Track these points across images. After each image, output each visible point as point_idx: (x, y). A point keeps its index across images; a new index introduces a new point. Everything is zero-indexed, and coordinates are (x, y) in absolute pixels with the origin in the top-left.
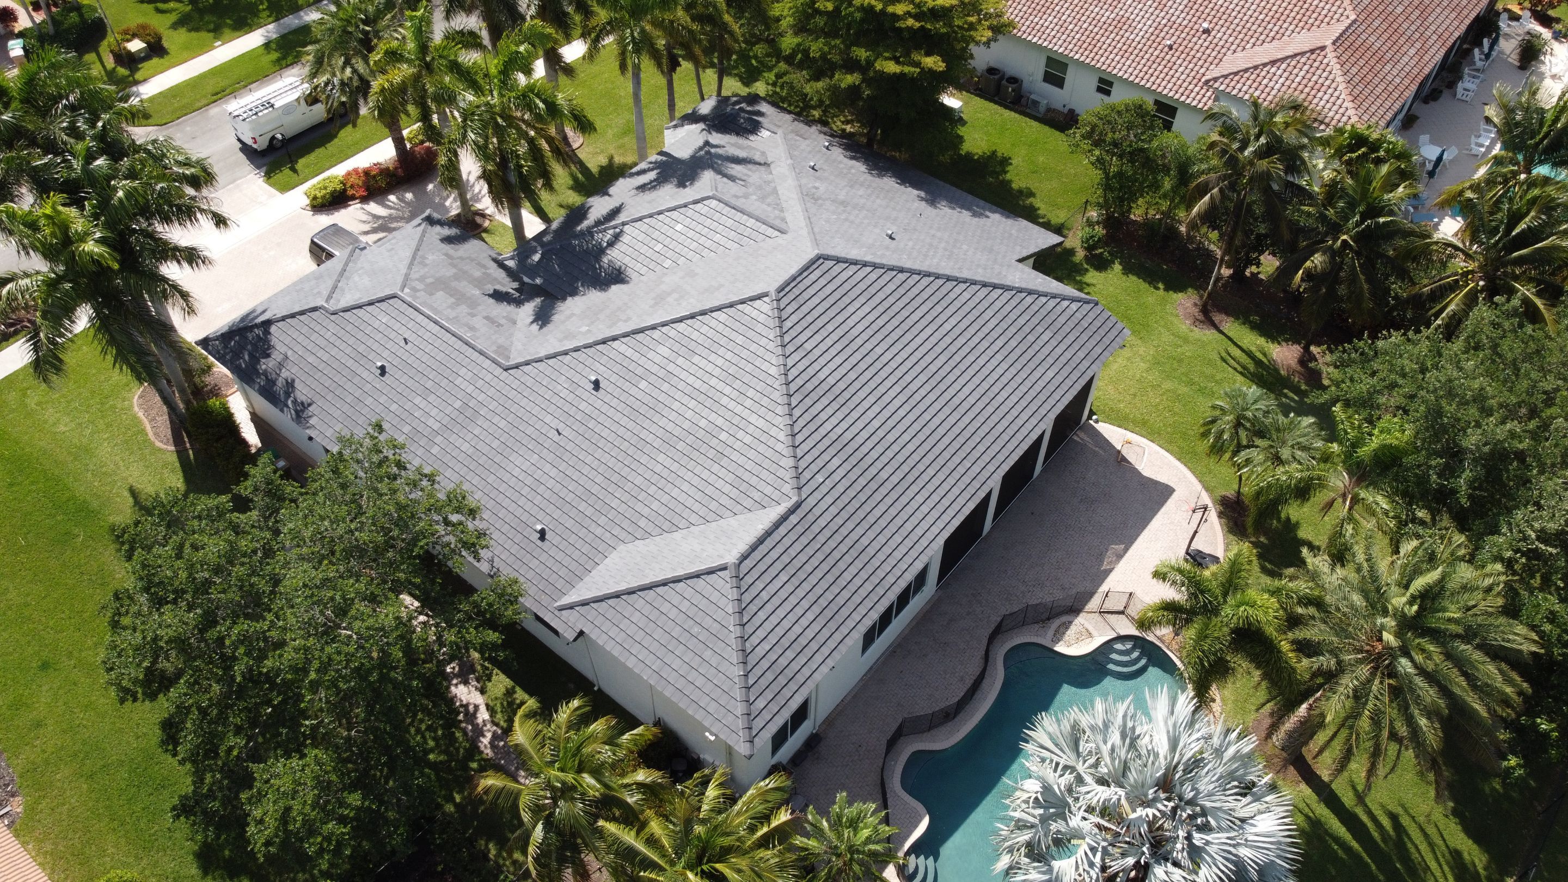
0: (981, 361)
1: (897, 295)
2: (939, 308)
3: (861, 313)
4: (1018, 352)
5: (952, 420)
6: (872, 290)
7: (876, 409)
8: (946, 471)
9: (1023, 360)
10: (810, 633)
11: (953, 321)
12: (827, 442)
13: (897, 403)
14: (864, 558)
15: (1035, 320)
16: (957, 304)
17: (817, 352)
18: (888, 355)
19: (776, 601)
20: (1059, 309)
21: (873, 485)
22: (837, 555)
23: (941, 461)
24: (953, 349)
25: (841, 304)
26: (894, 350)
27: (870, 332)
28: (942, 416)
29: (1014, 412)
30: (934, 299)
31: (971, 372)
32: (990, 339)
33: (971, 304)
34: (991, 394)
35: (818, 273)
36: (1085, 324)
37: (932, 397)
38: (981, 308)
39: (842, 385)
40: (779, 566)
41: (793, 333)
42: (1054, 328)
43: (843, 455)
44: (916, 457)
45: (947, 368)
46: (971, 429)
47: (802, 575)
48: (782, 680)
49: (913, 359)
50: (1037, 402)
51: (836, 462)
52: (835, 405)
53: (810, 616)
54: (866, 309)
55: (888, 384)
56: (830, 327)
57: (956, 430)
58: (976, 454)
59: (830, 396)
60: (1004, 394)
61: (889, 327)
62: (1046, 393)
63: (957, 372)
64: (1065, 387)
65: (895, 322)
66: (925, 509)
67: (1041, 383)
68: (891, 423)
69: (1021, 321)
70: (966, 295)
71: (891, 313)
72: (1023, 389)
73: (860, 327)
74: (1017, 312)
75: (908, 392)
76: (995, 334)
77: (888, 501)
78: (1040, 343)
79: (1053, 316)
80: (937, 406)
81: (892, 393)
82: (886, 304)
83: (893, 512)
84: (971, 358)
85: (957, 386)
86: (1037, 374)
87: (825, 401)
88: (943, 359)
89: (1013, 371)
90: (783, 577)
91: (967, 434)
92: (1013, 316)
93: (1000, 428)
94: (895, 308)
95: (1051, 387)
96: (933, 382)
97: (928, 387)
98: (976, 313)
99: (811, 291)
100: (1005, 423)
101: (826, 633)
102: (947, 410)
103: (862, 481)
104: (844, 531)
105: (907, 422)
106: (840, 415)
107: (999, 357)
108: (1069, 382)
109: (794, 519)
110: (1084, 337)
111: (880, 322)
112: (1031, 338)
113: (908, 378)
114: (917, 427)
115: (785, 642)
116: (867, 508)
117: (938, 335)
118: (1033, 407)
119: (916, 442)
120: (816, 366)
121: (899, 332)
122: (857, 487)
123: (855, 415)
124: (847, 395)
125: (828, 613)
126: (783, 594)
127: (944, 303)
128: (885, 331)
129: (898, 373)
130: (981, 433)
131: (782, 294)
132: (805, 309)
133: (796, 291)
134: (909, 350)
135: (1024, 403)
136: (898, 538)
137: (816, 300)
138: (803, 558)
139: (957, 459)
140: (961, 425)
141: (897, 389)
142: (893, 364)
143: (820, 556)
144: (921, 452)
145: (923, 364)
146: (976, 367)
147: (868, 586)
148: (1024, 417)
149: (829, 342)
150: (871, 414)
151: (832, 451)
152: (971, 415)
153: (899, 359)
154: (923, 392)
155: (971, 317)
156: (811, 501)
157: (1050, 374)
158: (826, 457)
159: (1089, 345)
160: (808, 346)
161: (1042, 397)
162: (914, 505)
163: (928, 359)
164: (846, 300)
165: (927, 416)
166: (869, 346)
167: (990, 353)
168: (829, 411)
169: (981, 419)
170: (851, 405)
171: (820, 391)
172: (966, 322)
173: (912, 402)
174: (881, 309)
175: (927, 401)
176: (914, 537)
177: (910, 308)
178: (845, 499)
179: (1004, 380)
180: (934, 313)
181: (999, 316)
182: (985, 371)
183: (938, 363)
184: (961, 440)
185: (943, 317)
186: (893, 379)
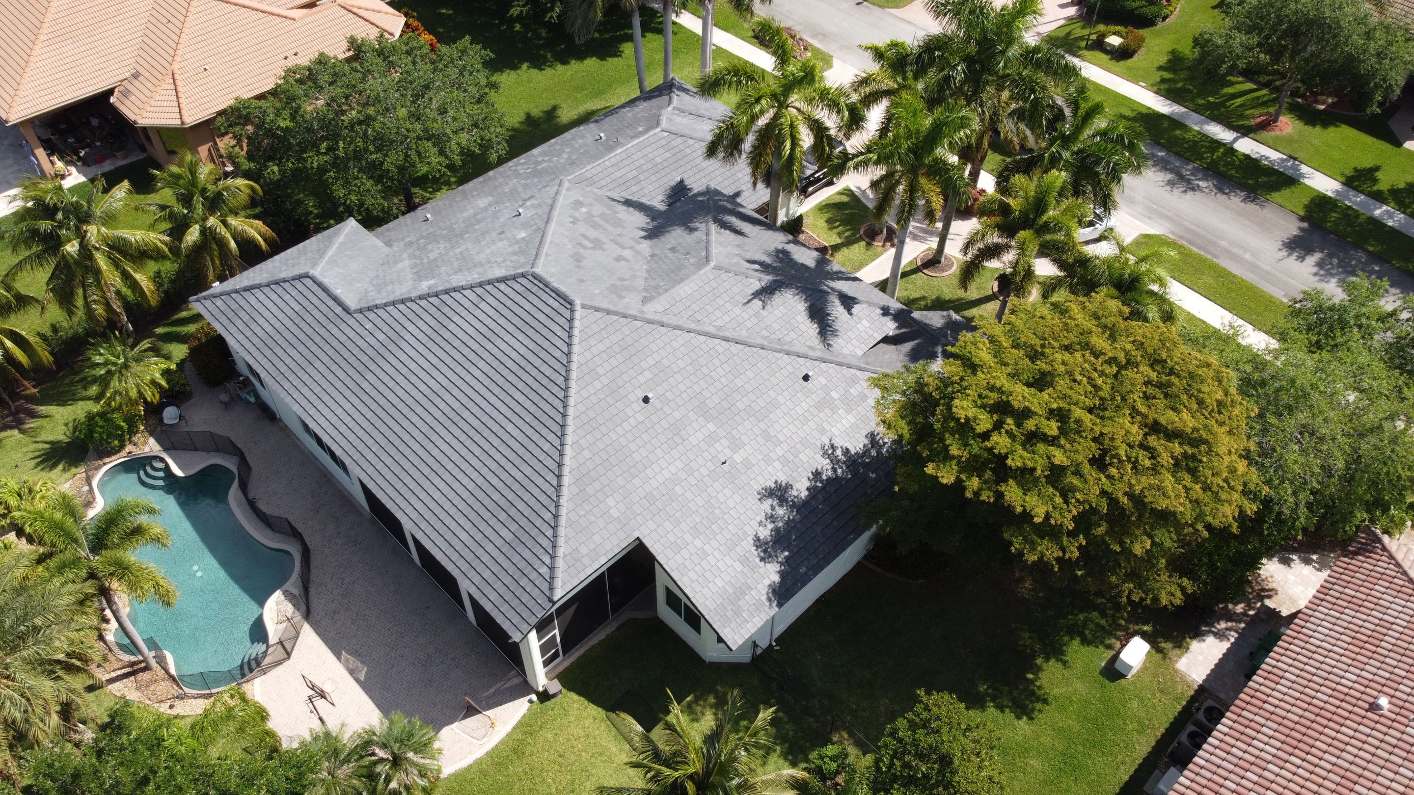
0: (475, 462)
1: (540, 377)
2: (529, 418)
3: (518, 346)
4: (487, 501)
5: (416, 433)
6: (543, 354)
7: (426, 365)
8: (370, 428)
9: (477, 506)
10: (258, 330)
11: (516, 433)
12: (398, 328)
13: (432, 383)
14: (305, 364)
15: (523, 522)
16: (536, 437)
17: (477, 313)
18: (477, 373)
19: (282, 305)
20: (539, 551)
21: (361, 368)
22: (309, 343)
23: (378, 424)
24: (487, 433)
25: (525, 328)
26: (482, 378)
27: (499, 355)
28: (420, 423)
29: (423, 495)
30: (539, 414)
31: (464, 452)
32: (499, 471)
33: (537, 452)
34: (441, 471)
35: (556, 305)
36: (524, 582)
37: (438, 414)
38: (533, 462)
39: (447, 335)
40: (306, 303)
41: (494, 291)
42: (515, 543)
43: (387, 342)
44: (382, 401)
45: (466, 428)
46: (407, 451)
47: (298, 320)
48: (231, 315)
49: (474, 396)
50: (433, 520)
51: (381, 337)
52: (429, 332)
53: (269, 329)
54: (523, 350)
55: (450, 374)
56: (501, 321)
57: (406, 438)
58: (384, 457)
59: (437, 327)
60: (442, 485)
61: (505, 372)
62: (443, 530)
63: (463, 438)
64: (450, 551)
65: (511, 377)
66: (339, 411)
67: (453, 525)
68: (413, 379)
69: (521, 506)
70: (546, 447)
71: (520, 373)
72: (447, 506)
73: (503, 346)
74: (532, 502)
75: (442, 392)
76: (504, 476)
77: (348, 381)
78: (498, 527)
79: (530, 543)
80: (429, 419)
81: (441, 378)
82: (529, 368)
83: (338, 385)
84: (478, 451)
85: (448, 438)
86: (463, 521)
87: (433, 323)
88: (476, 423)
89: (466, 495)
90: (297, 308)
91: (402, 447)
92: (526, 497)
93: (408, 480)
94: (525, 377)
95: (449, 536)
96: (452, 415)
97: (447, 410)
98: (527, 456)
99: (536, 301)
100: (413, 485)
101: (256, 341)
102: (425, 428)
103: (364, 359)
104: (326, 348)
105: (414, 392)
106: (421, 336)
107: (480, 481)
108: (455, 557)
109: (338, 310)
110: (508, 580)
111: (509, 364)
112: (503, 516)
113: (455, 392)
114: (410, 401)
115: (255, 315)
116: (343, 364)
117: (500, 418)
118: (428, 515)
119: (396, 401)
120: (464, 313)
121: (501, 381)
122: (361, 356)
123: (421, 348)
124: (439, 340)
125: (269, 342)
126: (287, 309)
127: (535, 423)
128: (500, 368)
129: (459, 383)
130: (403, 461)
131: (530, 278)
132: (518, 298)
133: (535, 289)
134: (483, 391)
135: (432, 505)
136: (317, 390)
137: (528, 306)
138: (309, 319)
139: (379, 438)
140: (411, 442)
141: (445, 382)
142: (468, 378)
143: (310, 331)
144: (387, 406)
145: (470, 405)
146: (469, 456)
147: (284, 369)
148: (419, 505)
149: (488, 321)
150: (421, 361)
151: (391, 333)
152: (421, 452)
153: (473, 382)
154: (442, 406)
155: (521, 451)
156: (351, 321)
157: (463, 536)
158: (386, 329)
159: (498, 585)
160: (483, 305)
161: (438, 525)
162: (343, 402)
163: (475, 410)
164: (530, 332)
165: (419, 410)
166: (485, 355)
167: (484, 471)
168: (425, 328)
169: (417, 461)
170: (430, 344)
171: (442, 318)
172: (516, 446)
173: (432, 396)
174: (523, 363)
175: (433, 410)
176: (317, 403)
177: (527, 390)
178: (351, 346)
179: (456, 486)
180: (523, 413)
181: (525, 482)
182: (464, 466)
183: (471, 419)
184: (397, 442)
185: (520, 423)
186: (454, 378)
